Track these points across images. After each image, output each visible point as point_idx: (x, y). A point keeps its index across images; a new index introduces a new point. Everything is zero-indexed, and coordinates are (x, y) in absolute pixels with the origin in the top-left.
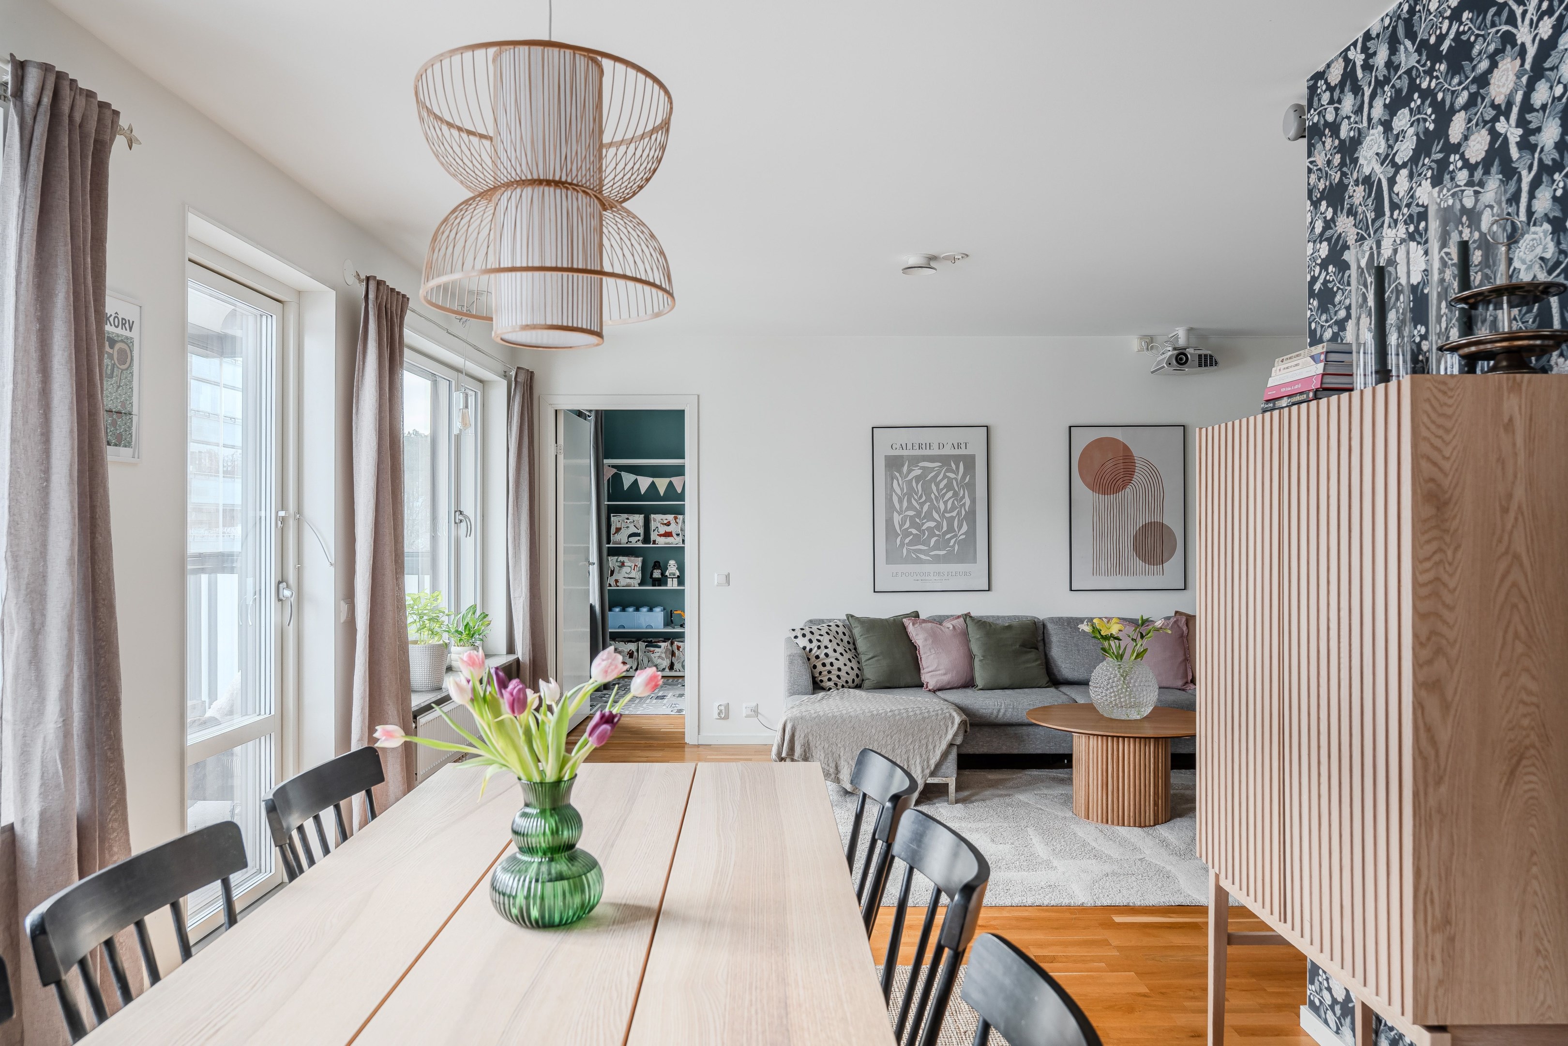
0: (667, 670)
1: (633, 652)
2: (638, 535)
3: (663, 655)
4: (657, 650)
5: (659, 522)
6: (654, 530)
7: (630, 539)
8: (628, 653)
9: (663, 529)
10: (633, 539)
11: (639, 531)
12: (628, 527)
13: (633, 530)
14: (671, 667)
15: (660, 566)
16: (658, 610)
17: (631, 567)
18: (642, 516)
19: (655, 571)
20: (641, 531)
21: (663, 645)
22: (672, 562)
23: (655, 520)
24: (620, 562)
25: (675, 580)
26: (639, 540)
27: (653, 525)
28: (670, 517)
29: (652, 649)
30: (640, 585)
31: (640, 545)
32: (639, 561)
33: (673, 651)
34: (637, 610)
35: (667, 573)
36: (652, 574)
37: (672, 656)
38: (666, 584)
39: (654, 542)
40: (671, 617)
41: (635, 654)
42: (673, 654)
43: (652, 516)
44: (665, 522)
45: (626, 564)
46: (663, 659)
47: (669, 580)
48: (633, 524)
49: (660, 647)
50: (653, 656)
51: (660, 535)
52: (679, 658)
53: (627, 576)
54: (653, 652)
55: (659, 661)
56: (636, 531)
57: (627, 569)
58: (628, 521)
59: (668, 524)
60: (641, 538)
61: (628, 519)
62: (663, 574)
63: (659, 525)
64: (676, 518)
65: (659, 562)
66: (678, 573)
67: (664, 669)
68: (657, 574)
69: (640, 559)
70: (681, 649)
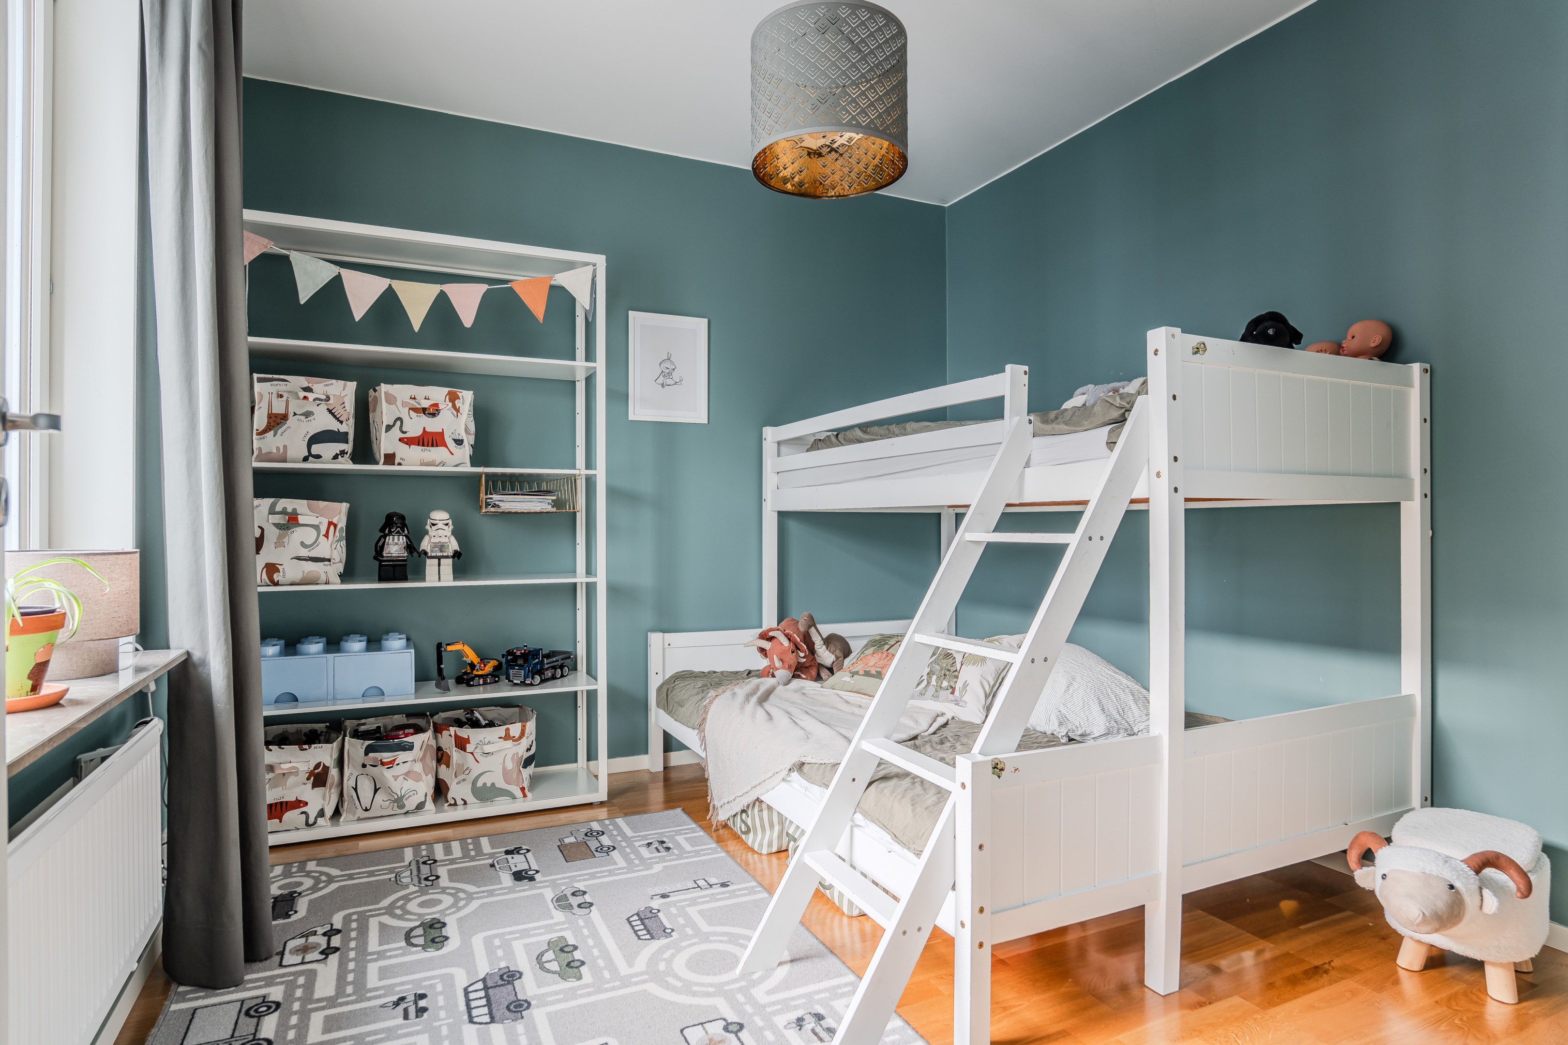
0: (430, 805)
1: (326, 769)
2: (340, 437)
3: (418, 767)
4: (402, 756)
5: (404, 404)
6: (389, 428)
7: (316, 449)
8: (311, 774)
9: (416, 426)
10: (327, 450)
11: (343, 428)
12: (308, 414)
13: (323, 422)
14: (440, 790)
15: (404, 526)
16: (396, 643)
17: (316, 527)
18: (352, 386)
19: (389, 539)
20: (348, 427)
21: (418, 740)
22: (440, 516)
23: (391, 399)
24: (284, 512)
25: (447, 565)
26: (343, 453)
27: (385, 413)
28: (437, 394)
29: (386, 756)
30: (347, 575)
31: (346, 465)
32: (339, 512)
33: (439, 749)
34: (334, 644)
35: (425, 545)
36: (379, 550)
37: (439, 761)
38: (420, 574)
39: (390, 459)
40: (440, 660)
41: (334, 772)
42: (441, 757)
43: (384, 388)
44: (426, 404)
45: (301, 520)
46: (418, 779)
47: (431, 565)
48: (323, 407)
49: (410, 747)
50: (388, 774)
51: (409, 442)
52: (463, 770)
53: (304, 553)
54: (390, 764)
55: (409, 784)
56: (334, 426)
57: (307, 535)
58: (311, 396)
59: (433, 412)
60: (348, 447)
61: (308, 389)
62: (411, 548)
63: (404, 413)
64: (453, 398)
65: (402, 518)
66: (454, 545)
67: (420, 806)
68: (395, 547)
69: (345, 506)
70: (470, 748)
